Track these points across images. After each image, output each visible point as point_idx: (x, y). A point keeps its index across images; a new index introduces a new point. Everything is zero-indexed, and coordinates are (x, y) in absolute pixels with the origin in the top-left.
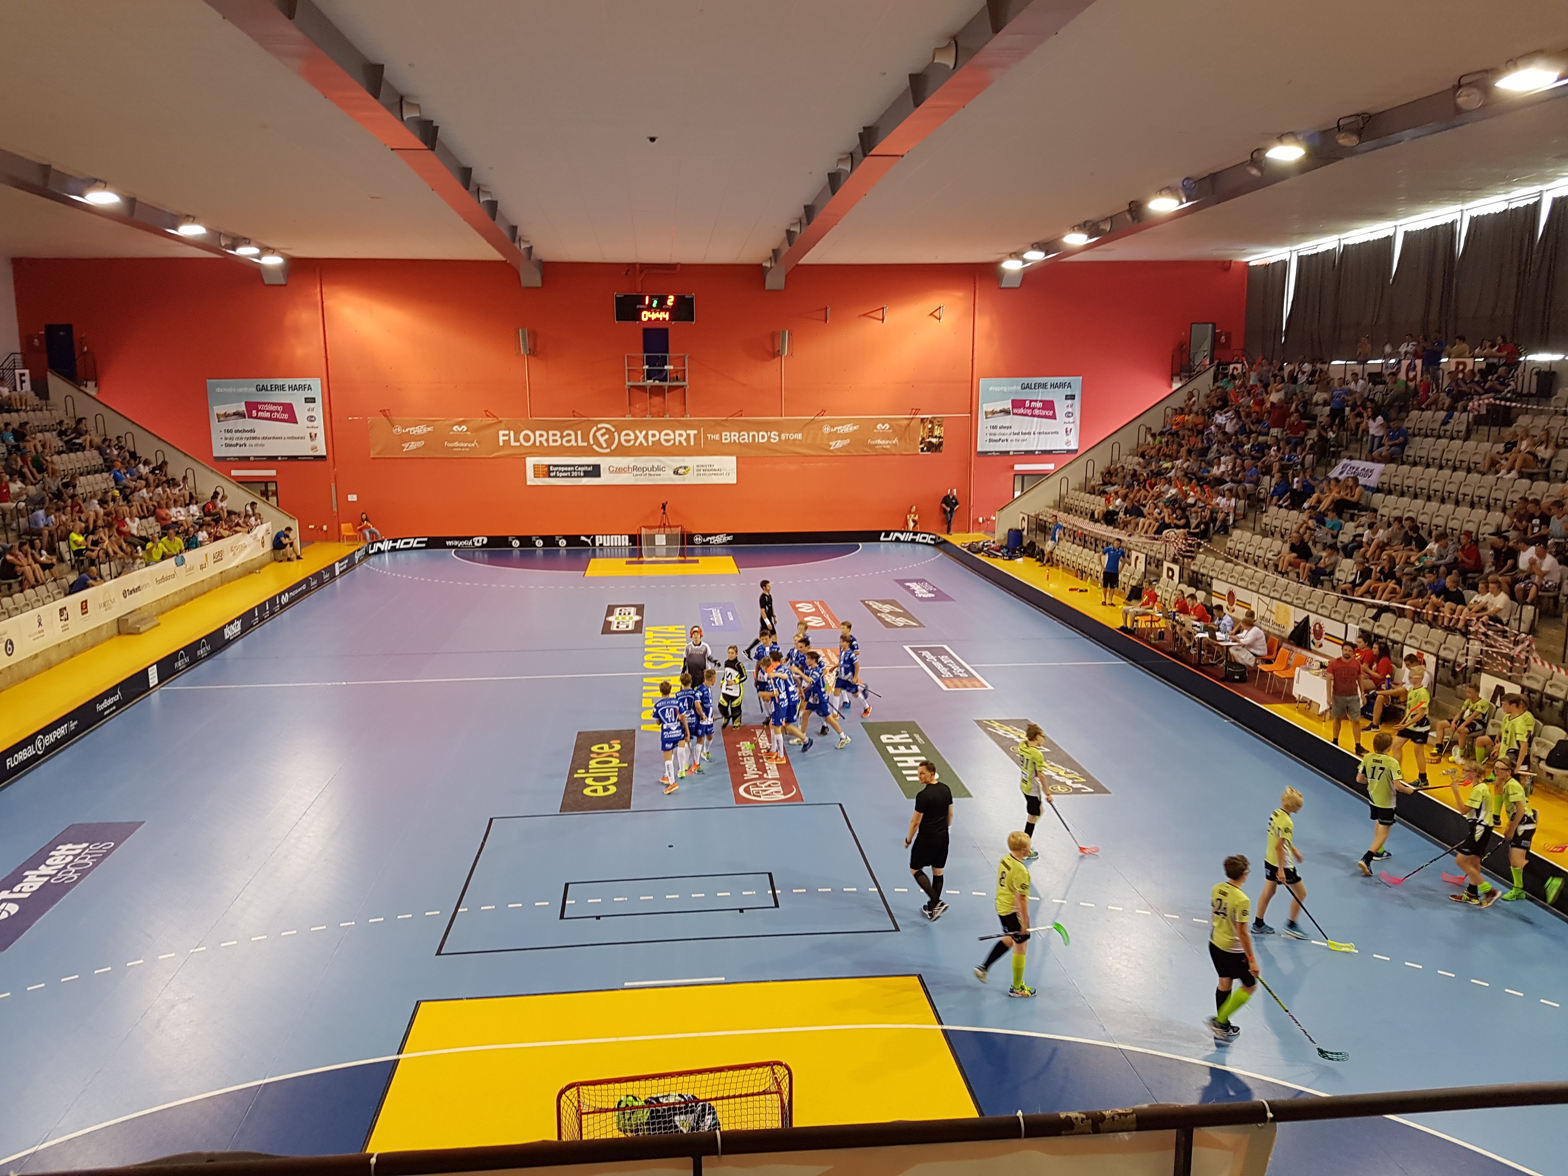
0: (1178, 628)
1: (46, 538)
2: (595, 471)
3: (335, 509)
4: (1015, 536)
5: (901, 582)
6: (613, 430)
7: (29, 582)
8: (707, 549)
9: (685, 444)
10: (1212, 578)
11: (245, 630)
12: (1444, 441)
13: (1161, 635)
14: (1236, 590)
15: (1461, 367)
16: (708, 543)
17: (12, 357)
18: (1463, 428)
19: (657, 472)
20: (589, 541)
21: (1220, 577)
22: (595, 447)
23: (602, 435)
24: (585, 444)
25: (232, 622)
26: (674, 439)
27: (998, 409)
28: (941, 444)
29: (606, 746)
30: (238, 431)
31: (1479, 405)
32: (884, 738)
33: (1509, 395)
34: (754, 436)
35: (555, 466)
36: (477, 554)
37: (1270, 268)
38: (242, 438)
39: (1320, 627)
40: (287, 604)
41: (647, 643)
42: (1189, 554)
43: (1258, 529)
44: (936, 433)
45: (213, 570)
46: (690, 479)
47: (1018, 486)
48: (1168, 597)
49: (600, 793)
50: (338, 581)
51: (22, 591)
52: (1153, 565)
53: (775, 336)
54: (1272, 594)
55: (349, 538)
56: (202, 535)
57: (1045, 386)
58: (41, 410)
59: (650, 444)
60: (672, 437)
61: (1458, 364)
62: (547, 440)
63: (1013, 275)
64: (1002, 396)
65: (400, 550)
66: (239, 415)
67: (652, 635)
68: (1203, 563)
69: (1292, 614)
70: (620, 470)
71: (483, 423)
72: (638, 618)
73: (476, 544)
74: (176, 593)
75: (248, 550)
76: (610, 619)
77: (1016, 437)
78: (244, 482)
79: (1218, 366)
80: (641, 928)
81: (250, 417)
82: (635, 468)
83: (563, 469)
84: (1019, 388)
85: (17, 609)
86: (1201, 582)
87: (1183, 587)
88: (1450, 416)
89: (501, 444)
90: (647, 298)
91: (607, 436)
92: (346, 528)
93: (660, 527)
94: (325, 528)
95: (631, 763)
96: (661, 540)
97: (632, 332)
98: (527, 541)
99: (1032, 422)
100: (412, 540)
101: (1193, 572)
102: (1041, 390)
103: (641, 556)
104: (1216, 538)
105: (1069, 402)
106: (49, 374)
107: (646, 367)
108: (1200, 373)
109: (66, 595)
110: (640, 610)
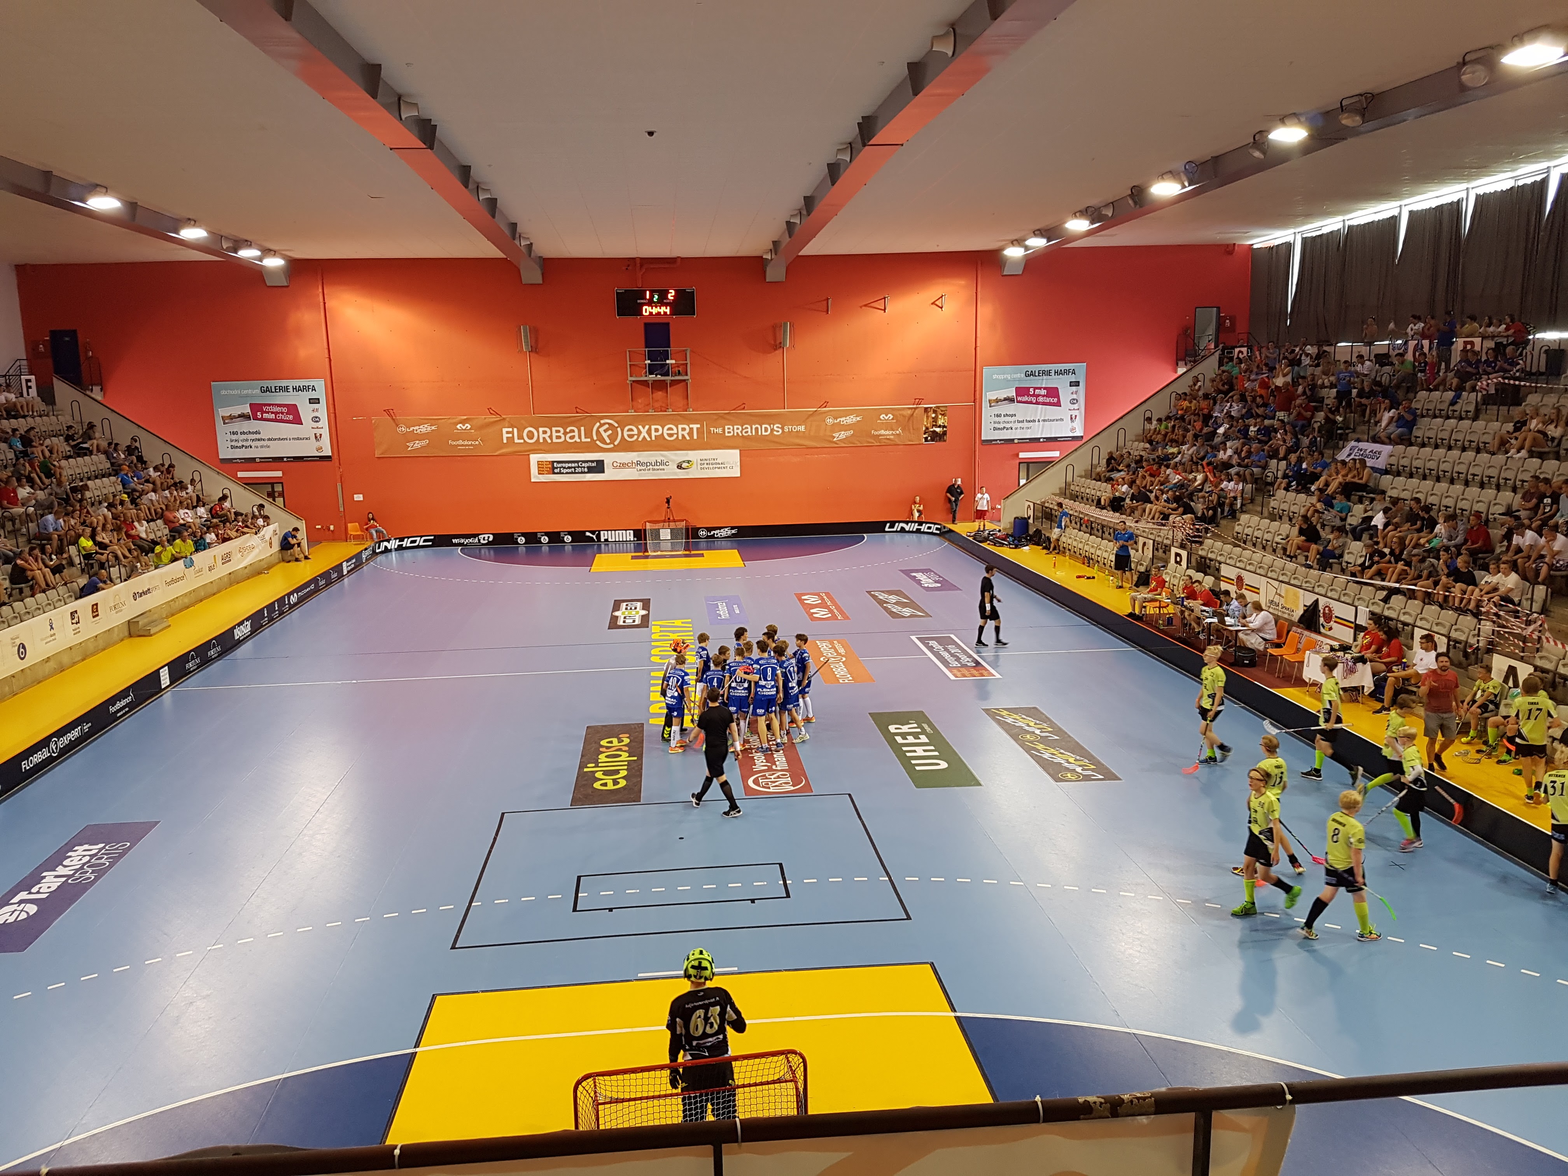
0: (1186, 614)
1: (55, 542)
2: (599, 467)
3: (342, 509)
4: (1021, 524)
5: (907, 573)
6: (616, 425)
7: (40, 586)
8: (712, 542)
9: (688, 438)
10: (1220, 563)
11: (254, 631)
12: (1453, 421)
13: (1170, 621)
14: (1244, 574)
15: (1469, 347)
16: (713, 536)
17: (18, 363)
18: (1472, 408)
19: (661, 467)
20: (594, 537)
21: (1228, 562)
22: (598, 442)
23: (605, 431)
24: (589, 440)
25: (241, 624)
26: (677, 434)
27: (1002, 397)
28: (945, 433)
29: (615, 740)
30: (243, 433)
31: (1488, 385)
32: (892, 728)
33: (1518, 374)
34: (757, 429)
35: (558, 462)
36: (483, 551)
37: (1274, 249)
38: (247, 440)
39: (1330, 610)
40: (296, 604)
41: (654, 636)
42: (1196, 540)
43: (1266, 514)
44: (940, 422)
45: (223, 571)
46: (694, 473)
47: (1023, 474)
48: (1176, 583)
49: (610, 786)
50: (346, 580)
51: (33, 596)
52: (1161, 551)
53: (776, 328)
54: (1280, 579)
55: (356, 537)
56: (210, 537)
57: (1048, 373)
58: (47, 415)
59: (653, 438)
60: (675, 431)
61: (1466, 343)
62: (551, 437)
63: (1015, 262)
64: (1006, 384)
65: (407, 548)
66: (244, 417)
67: (658, 629)
68: (1211, 548)
69: (1301, 598)
70: (623, 465)
71: (487, 420)
72: (644, 612)
73: (482, 541)
74: (185, 595)
75: (256, 551)
76: (616, 614)
77: (1020, 425)
78: (251, 484)
79: (1223, 351)
80: (652, 920)
81: (256, 418)
82: (639, 463)
83: (567, 465)
84: (1023, 375)
85: (29, 613)
86: (1209, 567)
87: (1191, 572)
88: (1458, 396)
89: (505, 441)
90: (648, 293)
91: (610, 432)
92: (353, 528)
93: (664, 521)
94: (332, 528)
95: (640, 757)
96: (665, 534)
97: (633, 327)
98: (532, 538)
99: (1037, 408)
100: (418, 539)
101: (1201, 557)
102: (1045, 377)
103: (646, 551)
104: (1223, 522)
105: (1074, 389)
106: (55, 380)
107: (648, 362)
108: (1205, 358)
109: (76, 599)
110: (646, 604)
